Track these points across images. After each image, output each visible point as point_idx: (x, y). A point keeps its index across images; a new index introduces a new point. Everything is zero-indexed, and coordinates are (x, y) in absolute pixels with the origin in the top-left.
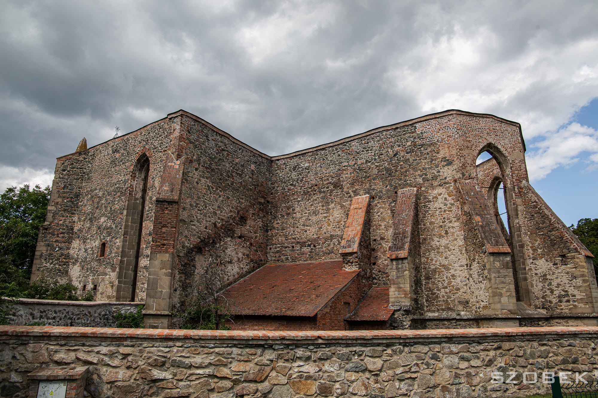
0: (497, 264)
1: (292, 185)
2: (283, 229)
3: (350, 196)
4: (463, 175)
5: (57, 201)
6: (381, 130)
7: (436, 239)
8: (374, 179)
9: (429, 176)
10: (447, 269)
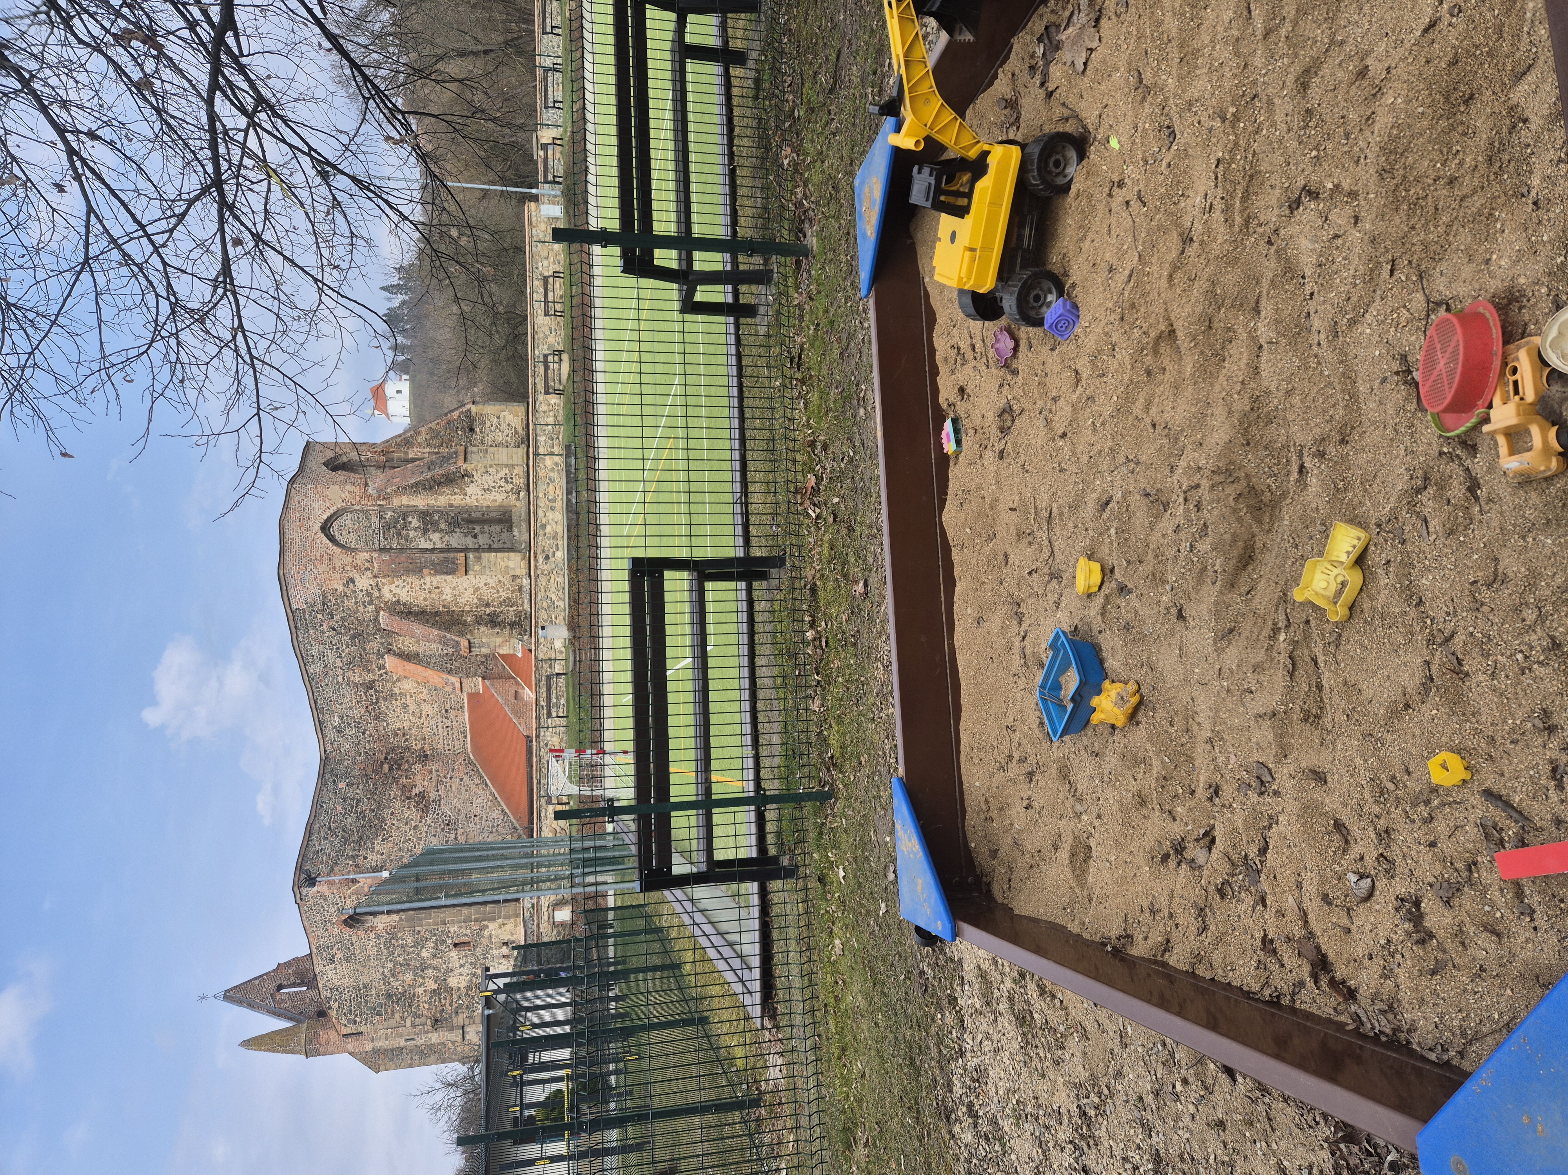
0: (477, 568)
1: (364, 733)
2: (425, 739)
3: (386, 673)
4: (367, 569)
5: (398, 1019)
6: (296, 644)
7: (444, 597)
8: (365, 650)
9: (367, 599)
10: (478, 589)
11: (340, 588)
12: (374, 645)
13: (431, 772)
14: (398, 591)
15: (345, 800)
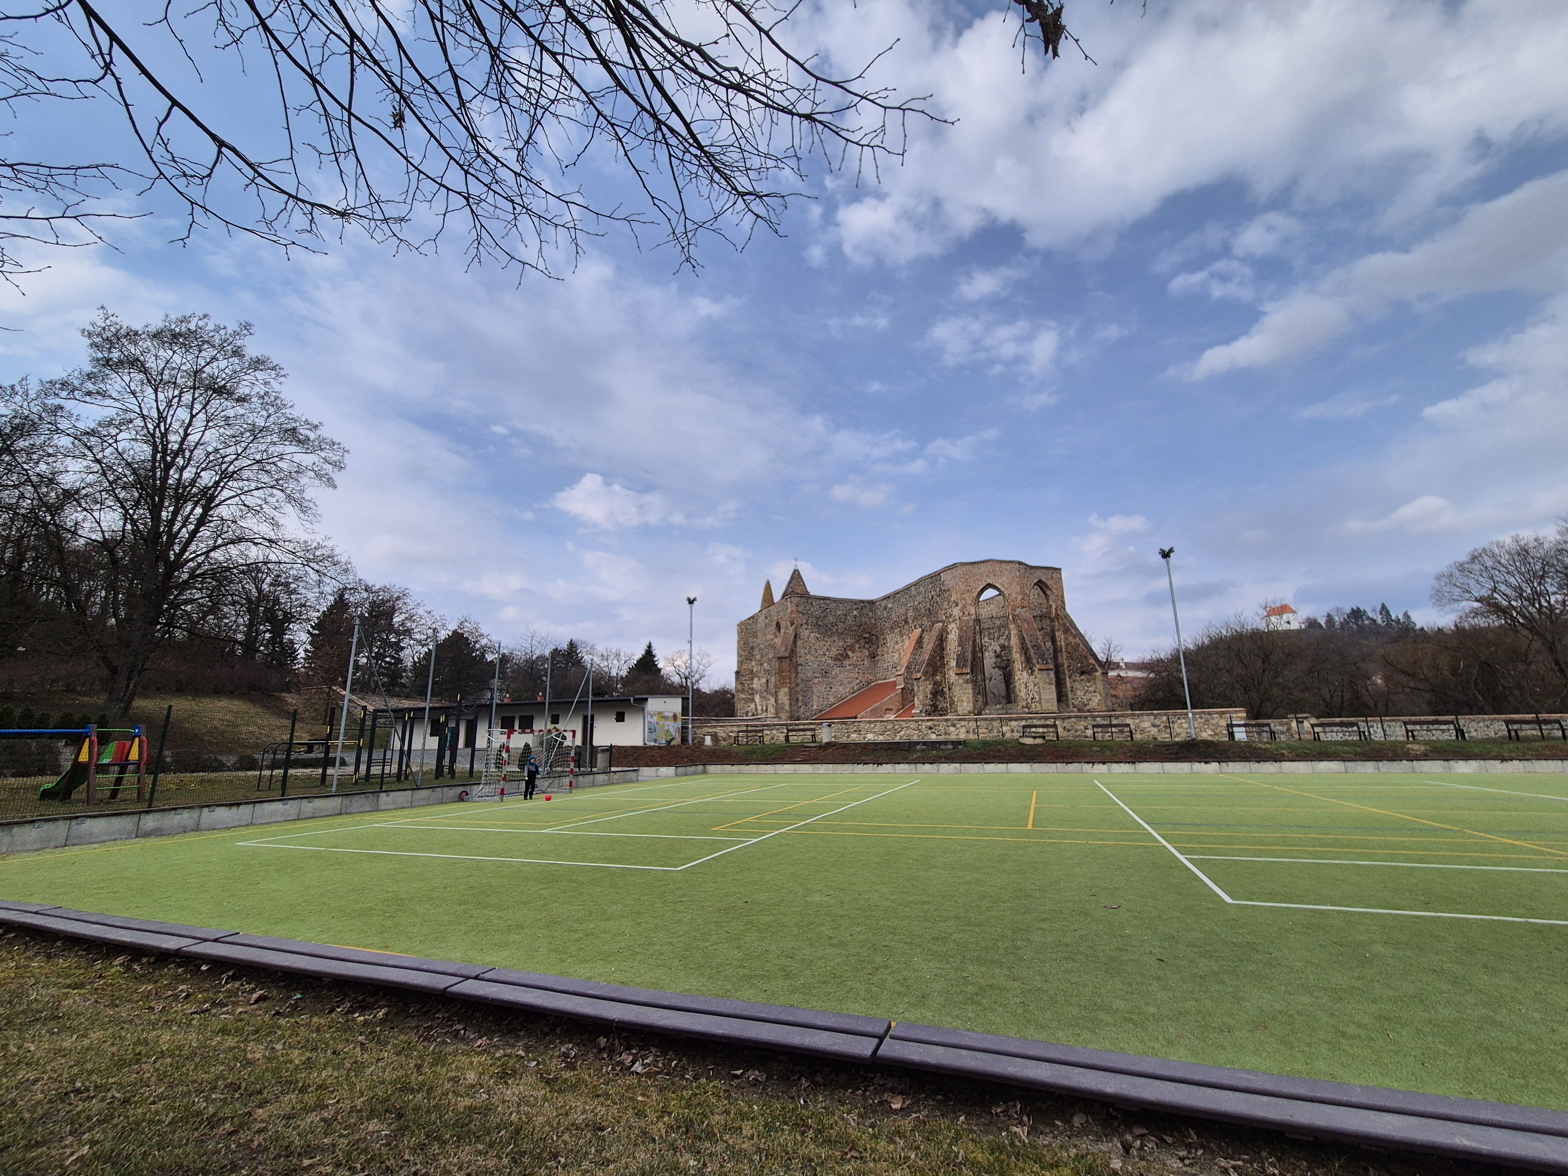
0: (961, 681)
1: (884, 621)
2: (882, 656)
3: (912, 630)
4: (964, 613)
6: (925, 578)
8: (923, 617)
9: (948, 615)
11: (952, 599)
12: (926, 622)
13: (863, 660)
14: (953, 632)
15: (845, 615)
